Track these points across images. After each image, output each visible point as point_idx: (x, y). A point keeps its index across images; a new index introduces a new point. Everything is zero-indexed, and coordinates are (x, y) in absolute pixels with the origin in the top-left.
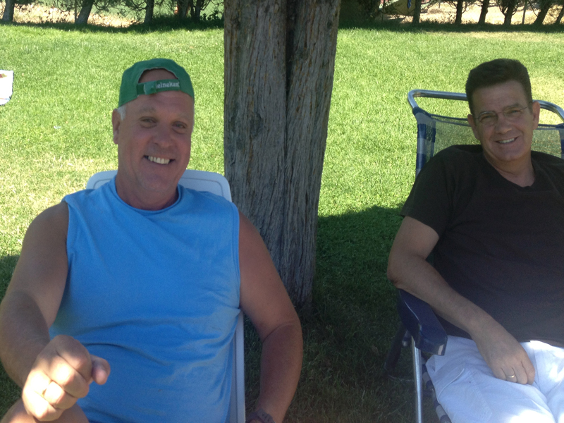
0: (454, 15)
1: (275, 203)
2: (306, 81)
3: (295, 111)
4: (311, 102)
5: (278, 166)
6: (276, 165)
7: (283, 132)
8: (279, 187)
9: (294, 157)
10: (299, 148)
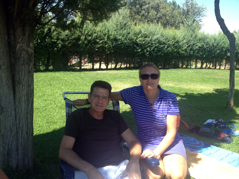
0: (92, 66)
1: (13, 137)
2: (22, 92)
3: (18, 103)
4: (25, 99)
5: (13, 124)
6: (12, 123)
7: (14, 111)
8: (14, 131)
9: (19, 119)
10: (21, 116)
